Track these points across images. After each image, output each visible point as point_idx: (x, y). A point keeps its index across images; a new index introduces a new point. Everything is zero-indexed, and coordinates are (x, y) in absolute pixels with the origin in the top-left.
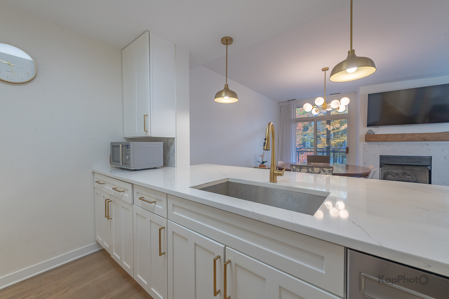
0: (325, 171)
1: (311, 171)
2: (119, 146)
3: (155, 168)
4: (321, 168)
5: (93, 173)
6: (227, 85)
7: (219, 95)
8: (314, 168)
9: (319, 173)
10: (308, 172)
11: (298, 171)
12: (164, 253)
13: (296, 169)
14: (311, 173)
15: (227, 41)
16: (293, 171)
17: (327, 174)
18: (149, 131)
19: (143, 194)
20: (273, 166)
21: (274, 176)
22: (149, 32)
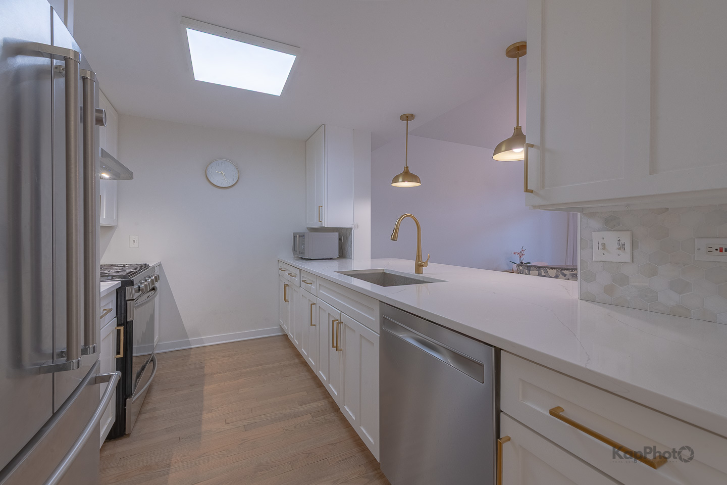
0: (565, 275)
1: (543, 274)
2: (297, 236)
3: (331, 259)
4: (559, 270)
5: (279, 261)
6: (407, 168)
7: (396, 180)
8: (548, 270)
9: (556, 277)
10: (540, 275)
11: (526, 274)
12: (315, 325)
13: (523, 271)
14: (544, 276)
15: (408, 117)
16: (520, 273)
17: (568, 279)
18: (323, 222)
19: (305, 278)
20: (419, 257)
21: (419, 267)
22: (325, 125)
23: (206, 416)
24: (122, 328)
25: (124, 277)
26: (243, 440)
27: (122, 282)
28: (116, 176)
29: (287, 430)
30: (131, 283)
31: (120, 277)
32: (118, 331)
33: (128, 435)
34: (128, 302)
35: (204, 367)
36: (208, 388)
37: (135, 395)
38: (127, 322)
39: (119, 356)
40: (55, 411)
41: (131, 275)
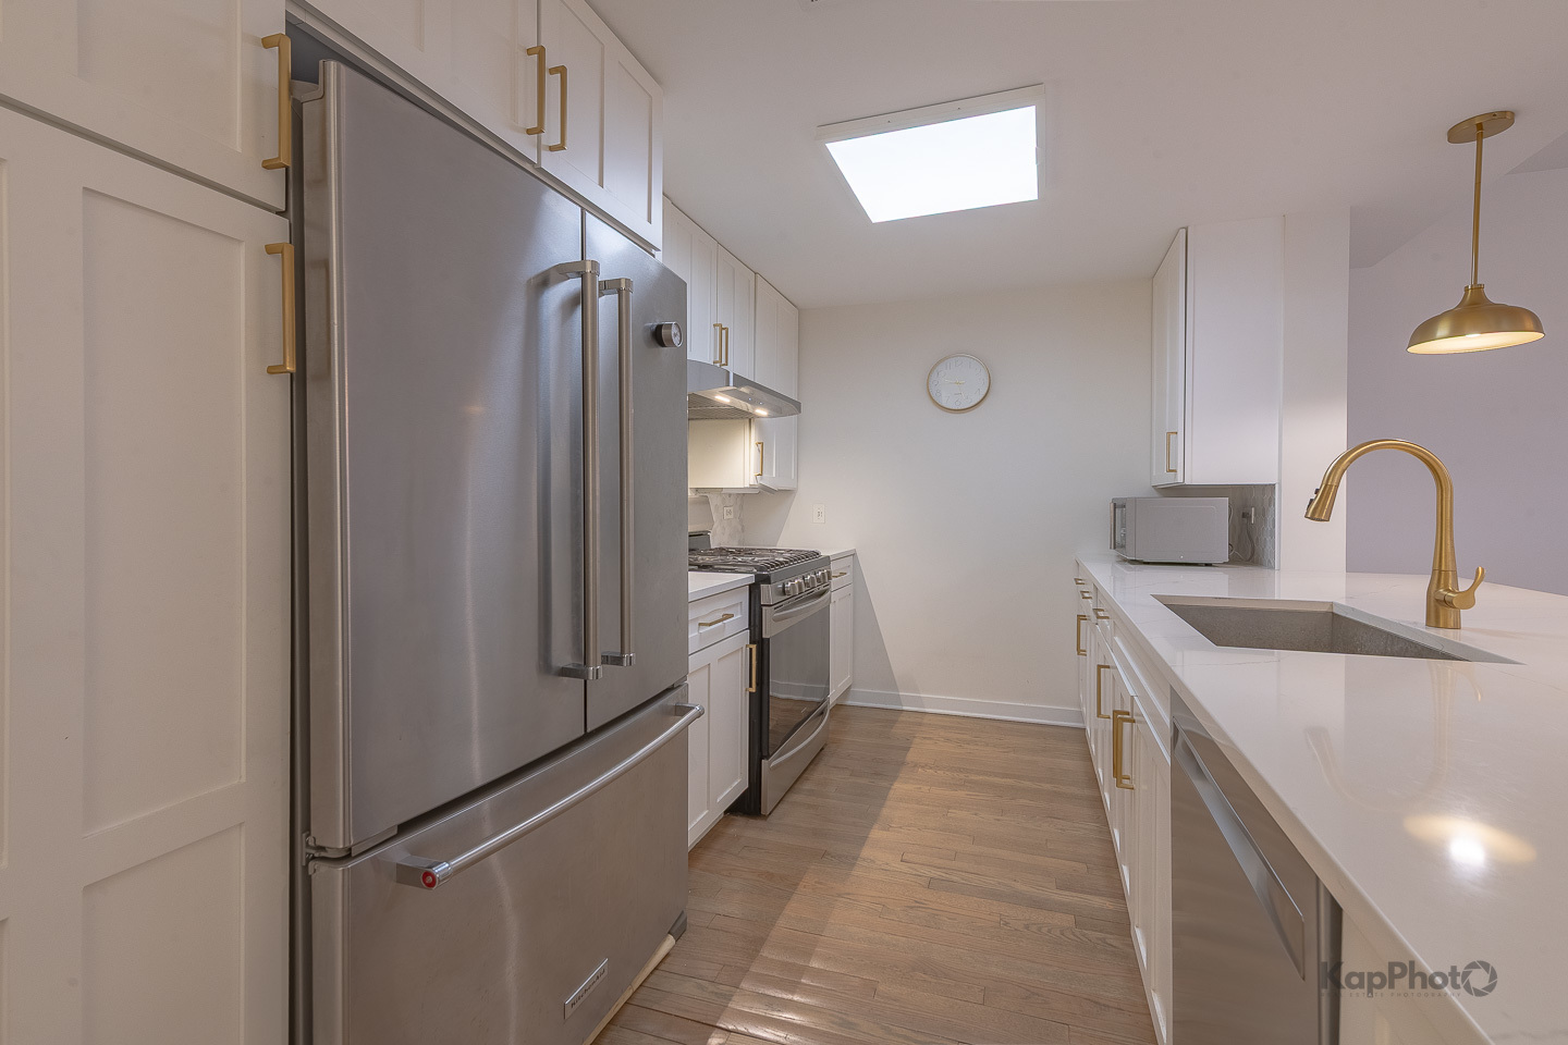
3: (1207, 565)
12: (1109, 718)
18: (1179, 471)
20: (1441, 574)
21: (1441, 607)
22: (1186, 229)
23: (876, 834)
24: (754, 647)
25: (761, 569)
26: (917, 902)
27: (756, 576)
28: (777, 412)
29: (1006, 924)
30: (767, 580)
31: (756, 567)
32: (751, 649)
33: (765, 817)
34: (764, 608)
35: (908, 749)
36: (900, 787)
37: (780, 756)
38: (762, 639)
39: (753, 690)
40: (589, 730)
41: (773, 566)
